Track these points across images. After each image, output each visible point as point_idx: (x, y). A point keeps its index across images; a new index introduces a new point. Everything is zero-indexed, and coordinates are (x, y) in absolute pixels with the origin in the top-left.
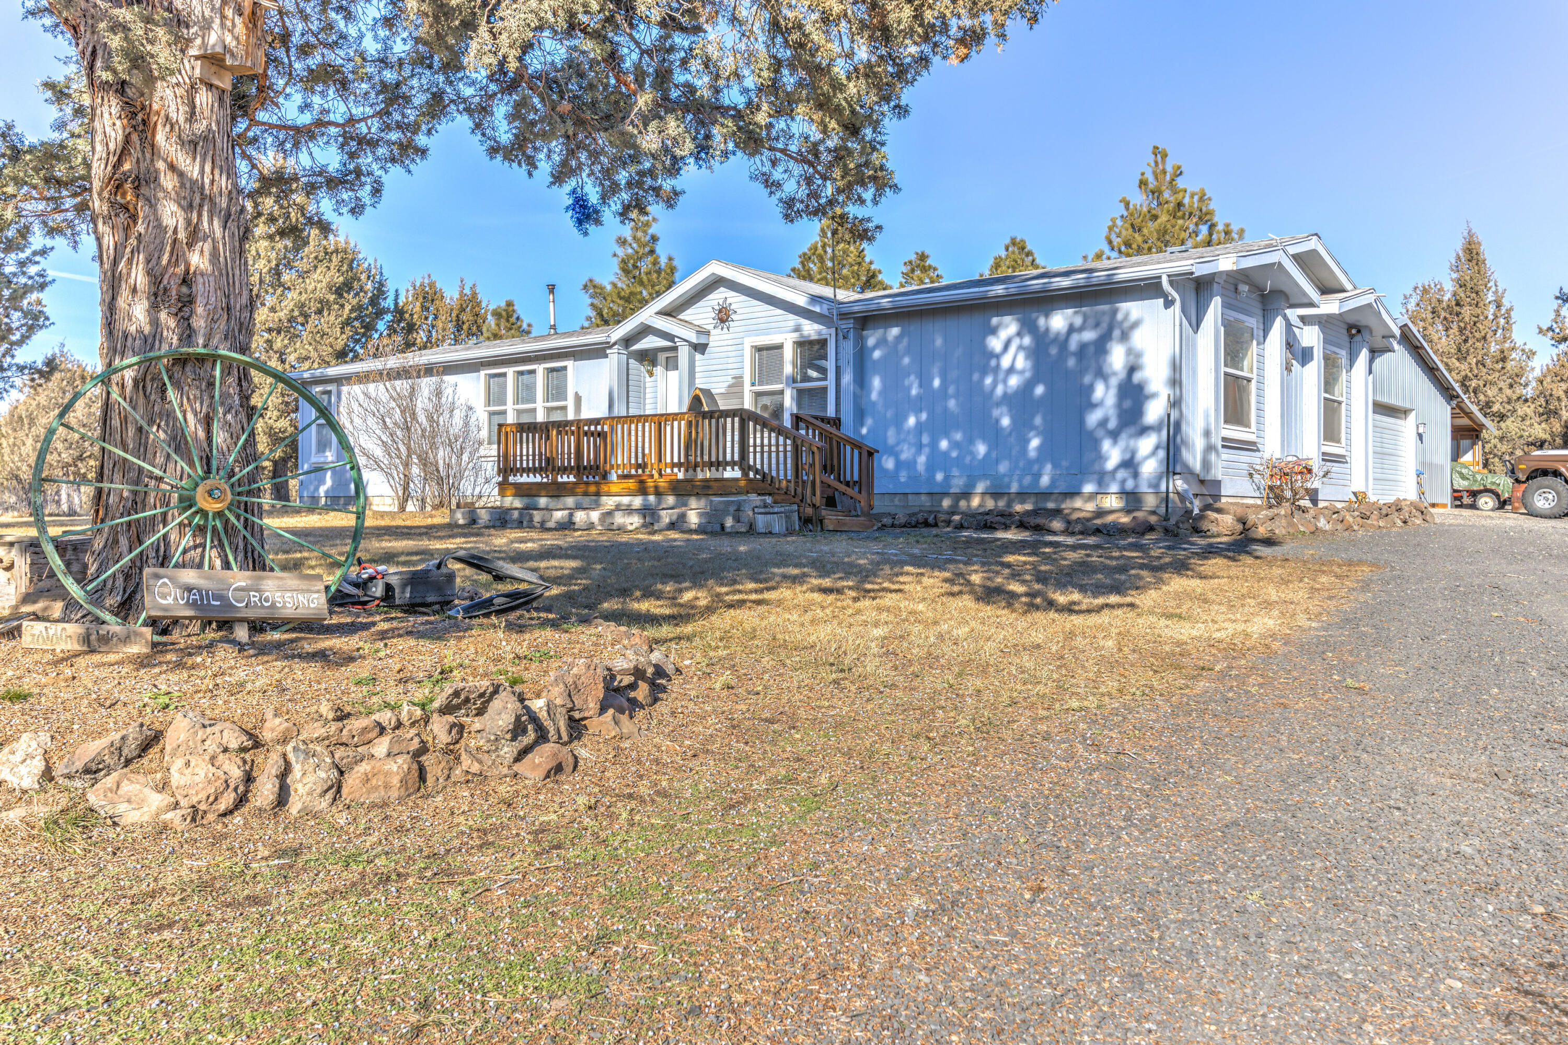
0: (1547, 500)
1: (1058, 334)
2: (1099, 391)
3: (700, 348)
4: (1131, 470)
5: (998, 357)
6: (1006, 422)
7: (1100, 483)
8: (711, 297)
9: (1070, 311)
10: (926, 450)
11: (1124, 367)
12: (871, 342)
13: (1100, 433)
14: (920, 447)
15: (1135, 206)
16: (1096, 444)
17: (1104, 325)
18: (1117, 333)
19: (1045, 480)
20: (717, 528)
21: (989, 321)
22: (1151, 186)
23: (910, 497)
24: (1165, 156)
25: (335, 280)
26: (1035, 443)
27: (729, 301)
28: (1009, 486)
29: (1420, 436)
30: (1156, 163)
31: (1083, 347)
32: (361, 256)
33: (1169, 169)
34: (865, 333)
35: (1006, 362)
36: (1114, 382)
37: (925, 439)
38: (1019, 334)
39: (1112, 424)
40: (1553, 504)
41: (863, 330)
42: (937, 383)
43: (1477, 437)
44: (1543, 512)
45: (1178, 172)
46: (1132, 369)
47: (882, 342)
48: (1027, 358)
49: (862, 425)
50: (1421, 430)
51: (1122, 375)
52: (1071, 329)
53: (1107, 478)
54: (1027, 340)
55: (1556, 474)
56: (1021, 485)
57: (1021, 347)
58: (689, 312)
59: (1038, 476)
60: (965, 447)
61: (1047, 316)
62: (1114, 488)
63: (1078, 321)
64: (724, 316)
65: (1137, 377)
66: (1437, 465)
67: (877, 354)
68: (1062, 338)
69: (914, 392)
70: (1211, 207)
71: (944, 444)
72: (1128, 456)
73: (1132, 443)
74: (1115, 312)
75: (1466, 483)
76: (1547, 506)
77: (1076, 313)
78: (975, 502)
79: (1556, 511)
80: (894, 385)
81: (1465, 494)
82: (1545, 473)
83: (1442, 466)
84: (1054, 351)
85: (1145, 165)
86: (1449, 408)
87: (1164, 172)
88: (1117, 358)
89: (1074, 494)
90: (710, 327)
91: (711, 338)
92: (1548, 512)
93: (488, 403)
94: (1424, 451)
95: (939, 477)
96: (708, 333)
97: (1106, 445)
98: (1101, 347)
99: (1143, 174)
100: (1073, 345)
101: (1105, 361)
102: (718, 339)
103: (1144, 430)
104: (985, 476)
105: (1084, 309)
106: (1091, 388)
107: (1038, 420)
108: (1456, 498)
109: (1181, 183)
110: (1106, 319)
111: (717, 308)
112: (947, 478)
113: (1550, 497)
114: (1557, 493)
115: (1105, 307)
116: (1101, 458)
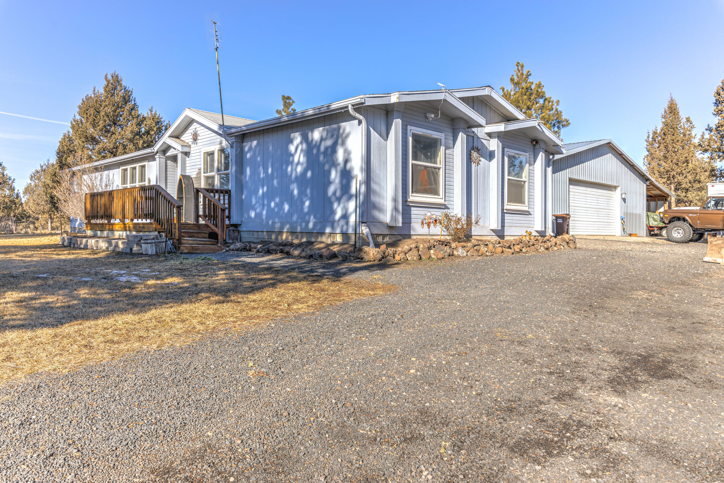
0: (679, 233)
1: (316, 142)
2: (333, 174)
3: (187, 154)
4: (345, 220)
5: (293, 155)
6: (296, 192)
7: (333, 228)
8: (190, 128)
9: (321, 129)
10: (266, 208)
11: (343, 160)
12: (246, 149)
13: (333, 199)
14: (263, 205)
15: (507, 91)
16: (331, 204)
17: (335, 136)
18: (340, 141)
19: (311, 225)
20: (128, 251)
21: (290, 136)
22: (516, 81)
23: (259, 233)
24: (522, 66)
25: (134, 129)
26: (307, 203)
27: (197, 129)
28: (296, 229)
29: (624, 200)
30: (518, 70)
31: (326, 148)
32: (162, 120)
33: (525, 73)
34: (244, 144)
35: (296, 159)
36: (339, 168)
37: (266, 202)
38: (301, 143)
39: (338, 194)
40: (682, 235)
41: (243, 143)
42: (270, 171)
43: (666, 200)
44: (677, 240)
45: (528, 75)
46: (346, 161)
47: (250, 148)
48: (304, 156)
49: (242, 194)
50: (623, 197)
51: (342, 165)
52: (322, 139)
53: (336, 224)
54: (304, 146)
55: (684, 220)
56: (301, 229)
57: (302, 150)
58: (184, 136)
59: (308, 222)
60: (280, 205)
61: (312, 131)
62: (338, 231)
63: (325, 134)
64: (195, 138)
65: (348, 166)
66: (636, 215)
67: (248, 156)
68: (318, 144)
69: (262, 176)
70: (543, 90)
71: (273, 204)
72: (344, 213)
73: (346, 204)
74: (339, 128)
75: (656, 223)
76: (679, 236)
77: (324, 129)
78: (284, 236)
79: (683, 239)
80: (255, 172)
81: (656, 229)
82: (679, 219)
83: (640, 215)
84: (315, 151)
85: (513, 72)
86: (645, 185)
87: (522, 74)
88: (340, 155)
89: (322, 233)
90: (190, 143)
91: (192, 149)
92: (679, 240)
93: (122, 184)
94: (627, 207)
95: (270, 222)
96: (190, 146)
97: (335, 205)
98: (333, 149)
99: (513, 76)
100: (322, 149)
101: (336, 157)
102: (194, 149)
103: (350, 197)
104: (288, 222)
105: (327, 127)
106: (329, 172)
107: (308, 191)
108: (650, 231)
109: (530, 79)
110: (336, 133)
111: (193, 133)
112: (274, 223)
113: (681, 232)
114: (684, 230)
115: (335, 126)
116: (333, 212)
